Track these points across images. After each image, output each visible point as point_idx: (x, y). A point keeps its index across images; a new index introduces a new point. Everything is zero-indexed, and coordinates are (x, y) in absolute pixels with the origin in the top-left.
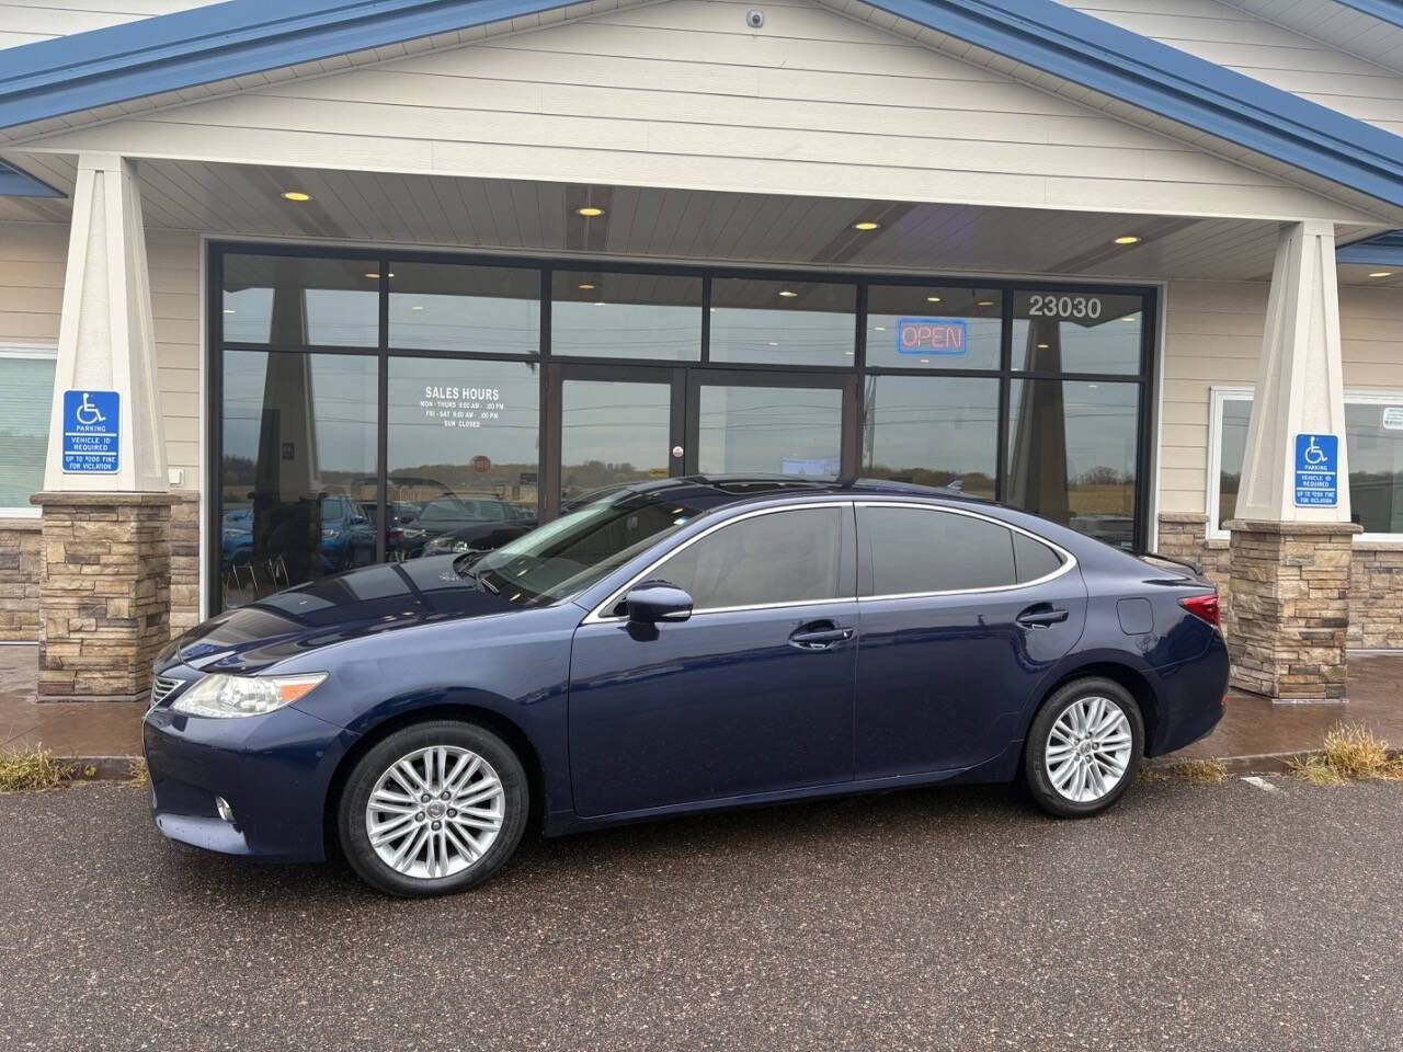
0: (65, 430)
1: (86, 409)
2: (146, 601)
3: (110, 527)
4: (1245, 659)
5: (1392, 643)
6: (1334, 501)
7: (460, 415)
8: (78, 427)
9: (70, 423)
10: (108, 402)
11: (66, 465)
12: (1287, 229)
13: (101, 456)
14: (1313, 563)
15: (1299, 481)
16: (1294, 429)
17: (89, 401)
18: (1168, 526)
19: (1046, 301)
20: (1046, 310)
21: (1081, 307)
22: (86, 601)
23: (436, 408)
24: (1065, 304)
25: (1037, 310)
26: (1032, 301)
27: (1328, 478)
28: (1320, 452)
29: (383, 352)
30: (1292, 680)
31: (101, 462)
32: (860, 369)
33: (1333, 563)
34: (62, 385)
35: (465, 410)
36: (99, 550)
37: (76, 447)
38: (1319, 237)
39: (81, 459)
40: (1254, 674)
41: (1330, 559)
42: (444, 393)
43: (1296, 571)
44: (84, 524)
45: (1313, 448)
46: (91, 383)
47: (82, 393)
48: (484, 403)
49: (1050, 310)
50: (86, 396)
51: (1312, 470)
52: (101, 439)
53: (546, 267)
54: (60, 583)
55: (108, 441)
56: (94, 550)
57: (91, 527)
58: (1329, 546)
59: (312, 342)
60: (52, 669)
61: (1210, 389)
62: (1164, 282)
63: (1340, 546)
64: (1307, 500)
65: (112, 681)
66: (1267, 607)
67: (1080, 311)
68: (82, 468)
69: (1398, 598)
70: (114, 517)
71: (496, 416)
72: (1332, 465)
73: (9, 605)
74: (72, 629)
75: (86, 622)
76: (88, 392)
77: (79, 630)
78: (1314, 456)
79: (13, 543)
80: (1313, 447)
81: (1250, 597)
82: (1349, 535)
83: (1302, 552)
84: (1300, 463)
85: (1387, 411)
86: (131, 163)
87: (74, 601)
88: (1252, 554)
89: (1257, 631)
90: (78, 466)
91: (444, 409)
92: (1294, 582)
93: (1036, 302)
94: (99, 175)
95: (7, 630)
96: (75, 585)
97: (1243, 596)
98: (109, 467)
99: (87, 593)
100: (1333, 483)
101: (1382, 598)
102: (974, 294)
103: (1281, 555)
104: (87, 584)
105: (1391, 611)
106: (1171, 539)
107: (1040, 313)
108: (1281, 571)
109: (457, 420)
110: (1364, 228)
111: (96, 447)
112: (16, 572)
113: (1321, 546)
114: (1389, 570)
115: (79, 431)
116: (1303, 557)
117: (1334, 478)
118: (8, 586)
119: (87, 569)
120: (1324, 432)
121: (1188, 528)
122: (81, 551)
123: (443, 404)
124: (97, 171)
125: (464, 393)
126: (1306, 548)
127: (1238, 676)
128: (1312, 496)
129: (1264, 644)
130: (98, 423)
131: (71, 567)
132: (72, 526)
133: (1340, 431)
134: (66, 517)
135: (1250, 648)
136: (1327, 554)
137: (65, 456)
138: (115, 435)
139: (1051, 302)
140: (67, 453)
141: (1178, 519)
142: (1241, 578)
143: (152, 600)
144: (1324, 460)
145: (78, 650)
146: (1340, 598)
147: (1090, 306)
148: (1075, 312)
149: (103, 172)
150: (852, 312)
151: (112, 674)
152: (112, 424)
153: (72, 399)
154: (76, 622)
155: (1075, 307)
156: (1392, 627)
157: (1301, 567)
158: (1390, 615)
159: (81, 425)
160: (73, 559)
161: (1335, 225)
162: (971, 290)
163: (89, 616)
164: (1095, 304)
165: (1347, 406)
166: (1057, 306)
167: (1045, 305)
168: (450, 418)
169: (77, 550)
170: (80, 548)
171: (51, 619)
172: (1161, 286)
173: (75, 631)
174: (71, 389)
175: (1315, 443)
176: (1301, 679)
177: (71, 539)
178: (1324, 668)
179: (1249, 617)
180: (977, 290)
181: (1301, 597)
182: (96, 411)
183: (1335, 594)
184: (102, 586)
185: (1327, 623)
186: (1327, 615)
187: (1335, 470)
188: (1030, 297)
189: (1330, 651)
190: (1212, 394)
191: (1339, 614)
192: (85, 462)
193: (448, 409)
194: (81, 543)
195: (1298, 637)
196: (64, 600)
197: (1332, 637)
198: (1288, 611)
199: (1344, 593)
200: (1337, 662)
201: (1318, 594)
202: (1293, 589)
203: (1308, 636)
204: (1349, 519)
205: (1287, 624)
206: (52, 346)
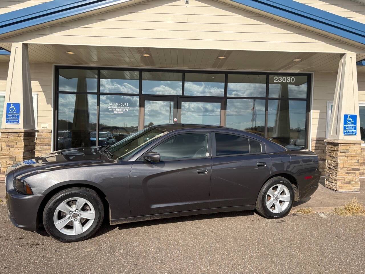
0: (7, 113)
1: (12, 108)
2: (27, 157)
3: (17, 138)
4: (330, 179)
6: (356, 134)
8: (10, 112)
9: (8, 111)
11: (7, 122)
13: (15, 120)
14: (349, 152)
15: (345, 128)
16: (343, 113)
17: (13, 106)
18: (314, 141)
19: (279, 78)
20: (279, 81)
21: (289, 79)
22: (11, 157)
23: (112, 108)
24: (284, 79)
25: (276, 81)
26: (275, 78)
27: (354, 127)
28: (351, 120)
29: (98, 93)
30: (343, 185)
32: (225, 97)
33: (355, 152)
34: (7, 101)
36: (14, 144)
37: (9, 117)
38: (351, 57)
40: (332, 184)
41: (354, 151)
42: (114, 104)
43: (344, 154)
44: (11, 137)
46: (12, 101)
48: (125, 106)
49: (280, 80)
50: (12, 104)
51: (349, 125)
52: (15, 115)
53: (141, 71)
54: (4, 152)
55: (17, 116)
57: (12, 138)
58: (354, 147)
60: (3, 174)
61: (327, 102)
62: (313, 72)
63: (357, 147)
64: (347, 133)
66: (335, 164)
67: (289, 81)
70: (18, 135)
71: (127, 110)
72: (355, 123)
74: (7, 164)
75: (11, 162)
76: (13, 103)
77: (9, 164)
78: (349, 121)
80: (349, 118)
81: (331, 161)
82: (360, 144)
83: (345, 148)
84: (345, 123)
86: (26, 45)
87: (8, 157)
88: (332, 149)
89: (333, 171)
90: (10, 122)
92: (343, 158)
93: (276, 78)
94: (17, 48)
96: (8, 153)
97: (329, 161)
98: (17, 122)
99: (11, 155)
100: (355, 128)
102: (259, 77)
103: (339, 149)
104: (11, 153)
106: (315, 145)
107: (277, 81)
108: (339, 154)
109: (117, 111)
111: (14, 117)
113: (351, 147)
116: (346, 150)
119: (11, 149)
120: (353, 114)
121: (321, 142)
122: (10, 144)
125: (119, 104)
126: (347, 147)
127: (328, 184)
128: (349, 132)
129: (334, 175)
130: (15, 111)
131: (7, 148)
132: (8, 137)
133: (358, 114)
134: (7, 135)
135: (331, 176)
136: (354, 149)
138: (18, 114)
139: (280, 78)
140: (7, 119)
141: (317, 139)
142: (329, 156)
143: (29, 157)
144: (353, 122)
146: (357, 162)
147: (291, 79)
148: (287, 81)
150: (224, 82)
152: (18, 111)
153: (9, 105)
154: (8, 162)
155: (287, 79)
159: (11, 112)
160: (8, 146)
161: (356, 54)
162: (258, 75)
163: (11, 161)
164: (293, 79)
166: (282, 79)
167: (279, 79)
170: (10, 143)
171: (2, 161)
172: (313, 73)
174: (9, 103)
175: (350, 117)
176: (346, 185)
177: (8, 141)
178: (353, 182)
179: (331, 167)
180: (260, 75)
181: (345, 162)
182: (14, 108)
183: (356, 161)
184: (15, 153)
185: (353, 169)
186: (353, 167)
187: (356, 125)
188: (274, 77)
189: (354, 177)
190: (328, 103)
191: (357, 167)
192: (11, 121)
193: (115, 108)
194: (10, 142)
195: (345, 173)
196: (6, 156)
197: (355, 173)
198: (340, 166)
199: (359, 161)
200: (357, 181)
201: (351, 161)
202: (343, 160)
203: (347, 173)
204: (360, 139)
205: (341, 169)
206: (4, 92)
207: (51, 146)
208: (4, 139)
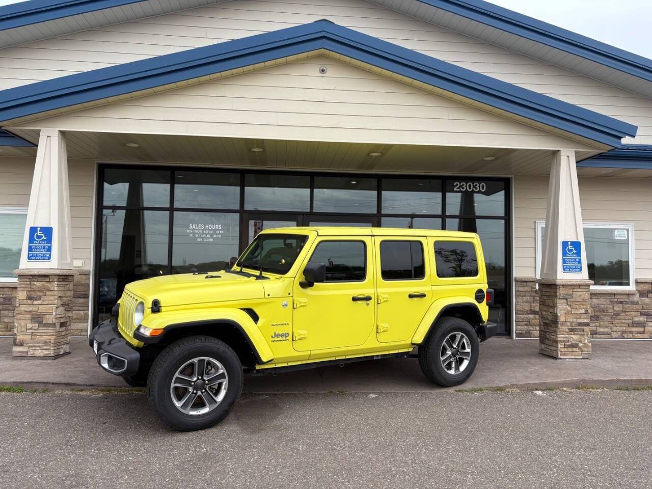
0: (30, 243)
1: (38, 234)
2: (60, 316)
3: (46, 284)
4: (546, 341)
5: (625, 336)
6: (581, 270)
7: (204, 236)
8: (35, 242)
9: (31, 240)
10: (48, 231)
11: (29, 258)
12: (555, 153)
13: (44, 254)
14: (572, 297)
15: (564, 261)
16: (561, 239)
17: (40, 231)
18: (519, 283)
19: (461, 184)
20: (461, 189)
21: (477, 187)
22: (35, 316)
23: (194, 234)
24: (470, 186)
25: (458, 188)
26: (455, 185)
27: (577, 260)
28: (573, 249)
29: (172, 209)
30: (566, 350)
31: (44, 256)
32: (379, 215)
33: (582, 297)
34: (30, 224)
35: (206, 234)
36: (41, 294)
37: (33, 250)
38: (568, 156)
39: (35, 255)
40: (550, 348)
41: (580, 296)
42: (198, 227)
43: (565, 301)
44: (35, 283)
45: (570, 247)
46: (40, 223)
47: (37, 227)
48: (215, 230)
49: (463, 188)
50: (39, 229)
51: (570, 257)
52: (44, 247)
53: (243, 173)
54: (23, 308)
55: (47, 247)
56: (39, 294)
57: (38, 284)
58: (579, 290)
59: (145, 205)
60: (19, 346)
61: (535, 222)
62: (513, 176)
63: (584, 290)
64: (568, 270)
65: (44, 351)
66: (553, 317)
67: (476, 189)
68: (35, 259)
69: (627, 315)
70: (48, 280)
71: (220, 236)
72: (579, 254)
73: (6, 320)
74: (28, 328)
75: (34, 325)
76: (40, 227)
77: (31, 329)
78: (571, 251)
79: (9, 293)
81: (547, 313)
82: (588, 285)
83: (567, 292)
84: (564, 254)
85: (616, 231)
86: (63, 133)
87: (29, 316)
88: (548, 294)
89: (550, 328)
90: (34, 258)
91: (197, 233)
92: (564, 306)
93: (457, 185)
94: (49, 138)
96: (30, 309)
97: (544, 313)
98: (47, 258)
99: (35, 313)
100: (580, 262)
102: (430, 182)
103: (558, 294)
104: (35, 309)
105: (623, 321)
106: (521, 289)
107: (459, 190)
108: (558, 301)
109: (203, 238)
110: (590, 152)
111: (42, 250)
113: (575, 290)
114: (621, 303)
115: (35, 243)
116: (567, 295)
117: (580, 260)
119: (36, 302)
120: (575, 240)
121: (528, 284)
122: (33, 294)
123: (197, 231)
124: (48, 136)
125: (206, 227)
126: (569, 291)
127: (544, 349)
128: (571, 268)
129: (553, 334)
130: (43, 240)
131: (29, 301)
132: (30, 284)
133: (581, 239)
134: (28, 280)
135: (548, 336)
136: (579, 293)
137: (29, 254)
138: (50, 245)
139: (463, 185)
140: (30, 253)
141: (524, 280)
142: (544, 305)
143: (63, 315)
144: (575, 252)
145: (30, 337)
146: (585, 313)
148: (474, 189)
149: (50, 136)
151: (44, 347)
152: (49, 240)
153: (33, 230)
154: (30, 325)
155: (474, 187)
156: (624, 329)
157: (567, 299)
158: (624, 323)
159: (36, 241)
160: (30, 298)
161: (575, 151)
162: (429, 180)
163: (35, 322)
164: (483, 185)
166: (466, 186)
167: (461, 186)
168: (200, 237)
169: (31, 294)
170: (33, 293)
171: (19, 324)
172: (512, 178)
173: (29, 329)
174: (33, 226)
175: (571, 245)
176: (570, 350)
177: (30, 289)
178: (581, 345)
179: (547, 322)
180: (431, 180)
181: (568, 313)
182: (43, 235)
183: (583, 311)
184: (42, 309)
185: (580, 324)
186: (580, 321)
187: (580, 257)
188: (454, 183)
189: (582, 337)
190: (536, 224)
191: (586, 321)
192: (37, 256)
193: (199, 233)
194: (34, 291)
195: (568, 331)
196: (25, 316)
197: (583, 331)
198: (562, 319)
199: (587, 311)
200: (586, 342)
201: (576, 312)
202: (564, 309)
203: (572, 330)
204: (588, 278)
205: (563, 324)
206: (26, 208)
207: (88, 297)
208: (23, 286)
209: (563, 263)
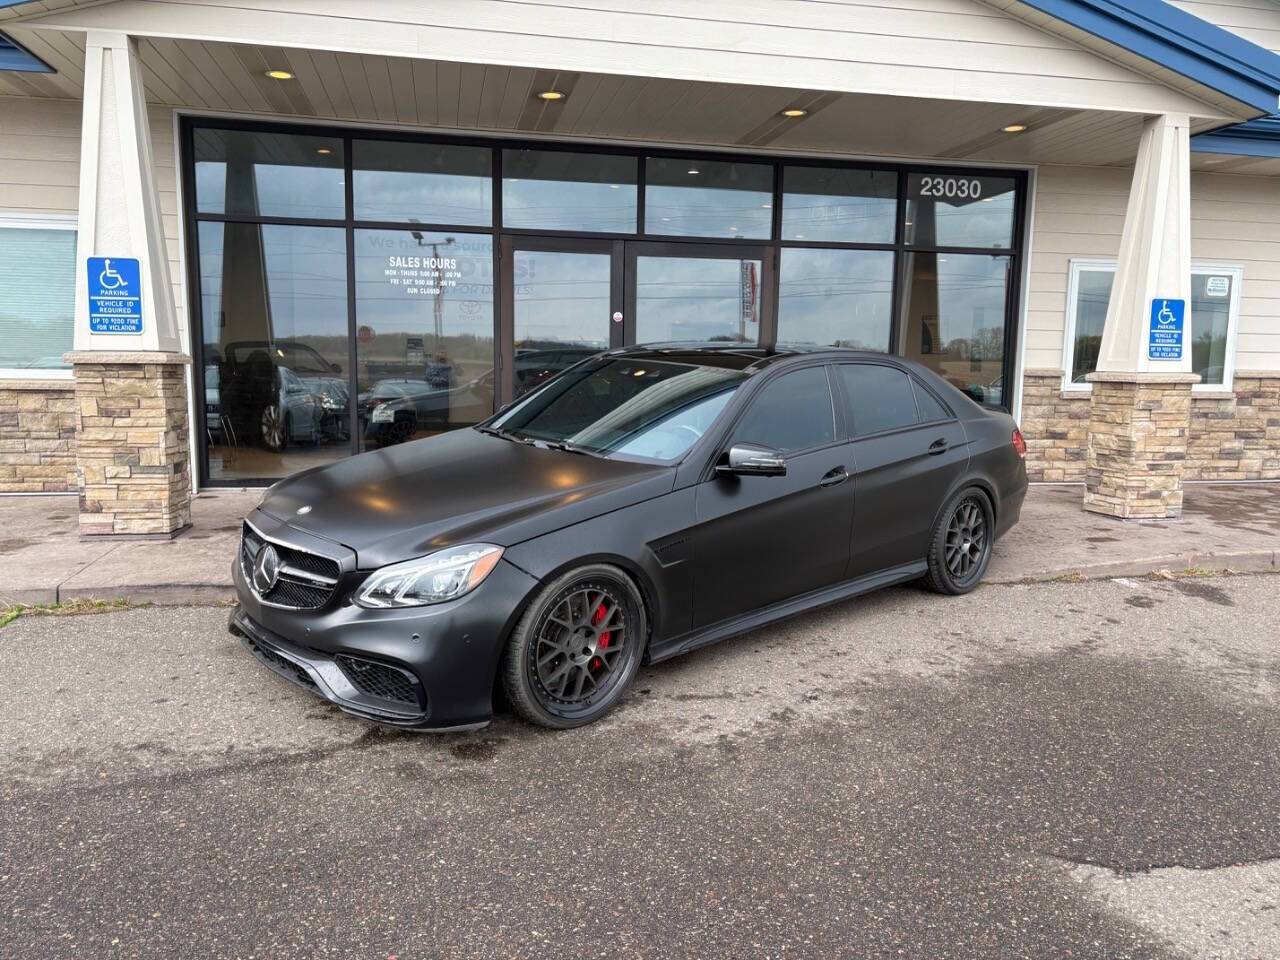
0: (91, 294)
1: (108, 275)
2: (173, 450)
3: (138, 383)
4: (1101, 489)
5: (1205, 475)
6: (1180, 355)
7: (422, 282)
8: (102, 292)
9: (94, 288)
10: (128, 268)
11: (93, 327)
12: (1150, 120)
13: (126, 319)
14: (1160, 407)
15: (1152, 339)
16: (1151, 294)
17: (111, 267)
18: (1031, 380)
19: (935, 182)
20: (934, 191)
21: (964, 188)
22: (120, 450)
23: (401, 277)
24: (951, 185)
25: (927, 191)
26: (923, 183)
27: (1175, 336)
28: (1170, 314)
29: (350, 224)
30: (1140, 503)
31: (126, 323)
32: (776, 242)
33: (1176, 406)
34: (85, 252)
35: (425, 278)
36: (129, 404)
37: (101, 310)
38: (1177, 128)
39: (107, 321)
40: (1109, 499)
41: (1174, 404)
42: (407, 263)
43: (1146, 414)
44: (113, 381)
45: (1165, 311)
46: (111, 250)
47: (104, 260)
48: (444, 271)
49: (938, 191)
50: (107, 262)
51: (1165, 329)
52: (125, 302)
53: (497, 145)
54: (93, 434)
55: (131, 304)
56: (125, 404)
57: (121, 383)
58: (1175, 392)
60: (92, 512)
61: (1069, 261)
62: (1036, 167)
63: (1182, 393)
64: (1158, 354)
65: (148, 522)
66: (1121, 444)
67: (963, 192)
68: (108, 330)
69: (1212, 439)
70: (141, 374)
71: (454, 283)
72: (1179, 324)
74: (108, 475)
75: (121, 469)
76: (110, 259)
77: (115, 477)
78: (1165, 318)
81: (1107, 436)
82: (1190, 384)
83: (1153, 398)
84: (1154, 323)
85: (1211, 280)
86: (134, 41)
87: (108, 450)
88: (1111, 400)
89: (1112, 464)
90: (105, 327)
91: (407, 277)
92: (1145, 424)
93: (927, 183)
94: (107, 52)
95: (12, 482)
96: (109, 436)
97: (1101, 436)
98: (134, 328)
99: (120, 444)
100: (1179, 340)
101: (1199, 438)
102: (872, 176)
103: (1136, 400)
104: (121, 436)
105: (1206, 449)
106: (1033, 391)
107: (929, 193)
108: (1135, 414)
109: (418, 287)
110: (1212, 121)
111: (120, 310)
112: (16, 429)
113: (1167, 392)
114: (1205, 415)
115: (104, 295)
116: (1153, 402)
117: (1180, 335)
118: (9, 442)
119: (119, 422)
120: (1174, 297)
121: (1047, 381)
122: (113, 405)
123: (406, 273)
124: (104, 49)
125: (425, 263)
126: (1157, 395)
127: (1095, 502)
128: (1163, 352)
129: (1118, 475)
130: (120, 288)
131: (104, 420)
132: (103, 382)
133: (1186, 296)
134: (97, 374)
135: (1106, 479)
136: (1173, 399)
137: (91, 318)
138: (137, 299)
139: (939, 183)
140: (93, 315)
141: (1039, 374)
142: (1101, 421)
143: (176, 449)
144: (1173, 320)
145: (115, 494)
146: (1179, 436)
147: (970, 187)
148: (959, 192)
149: (110, 49)
150: (769, 191)
151: (148, 515)
152: (134, 288)
153: (95, 265)
154: (111, 471)
155: (959, 188)
156: (1206, 462)
157: (1150, 410)
158: (1205, 453)
159: (105, 289)
160: (105, 413)
161: (1191, 118)
162: (869, 172)
163: (123, 464)
164: (976, 186)
165: (1193, 276)
166: (943, 186)
167: (934, 187)
168: (413, 285)
169: (108, 405)
170: (112, 402)
171: (87, 467)
172: (1033, 170)
173: (111, 478)
174: (93, 256)
175: (1167, 307)
176: (1148, 502)
177: (104, 394)
178: (1165, 493)
179: (1107, 452)
180: (874, 172)
181: (1150, 437)
182: (119, 276)
183: (1176, 432)
184: (134, 437)
185: (1169, 456)
186: (1169, 450)
187: (1181, 329)
188: (922, 179)
189: (1170, 479)
190: (1071, 264)
191: (1180, 449)
192: (111, 323)
193: (410, 277)
194: (111, 398)
195: (1146, 468)
196: (99, 450)
197: (1171, 467)
198: (1139, 448)
199: (1183, 431)
200: (1176, 488)
201: (1163, 433)
202: (1143, 430)
203: (1153, 467)
204: (1190, 370)
205: (1138, 458)
206: (73, 217)
208: (88, 387)
209: (1151, 342)
